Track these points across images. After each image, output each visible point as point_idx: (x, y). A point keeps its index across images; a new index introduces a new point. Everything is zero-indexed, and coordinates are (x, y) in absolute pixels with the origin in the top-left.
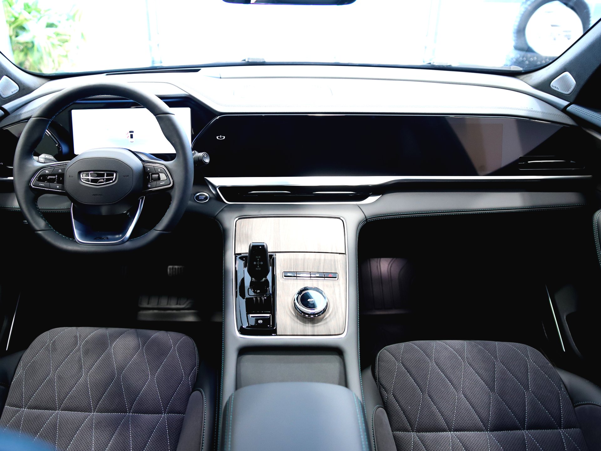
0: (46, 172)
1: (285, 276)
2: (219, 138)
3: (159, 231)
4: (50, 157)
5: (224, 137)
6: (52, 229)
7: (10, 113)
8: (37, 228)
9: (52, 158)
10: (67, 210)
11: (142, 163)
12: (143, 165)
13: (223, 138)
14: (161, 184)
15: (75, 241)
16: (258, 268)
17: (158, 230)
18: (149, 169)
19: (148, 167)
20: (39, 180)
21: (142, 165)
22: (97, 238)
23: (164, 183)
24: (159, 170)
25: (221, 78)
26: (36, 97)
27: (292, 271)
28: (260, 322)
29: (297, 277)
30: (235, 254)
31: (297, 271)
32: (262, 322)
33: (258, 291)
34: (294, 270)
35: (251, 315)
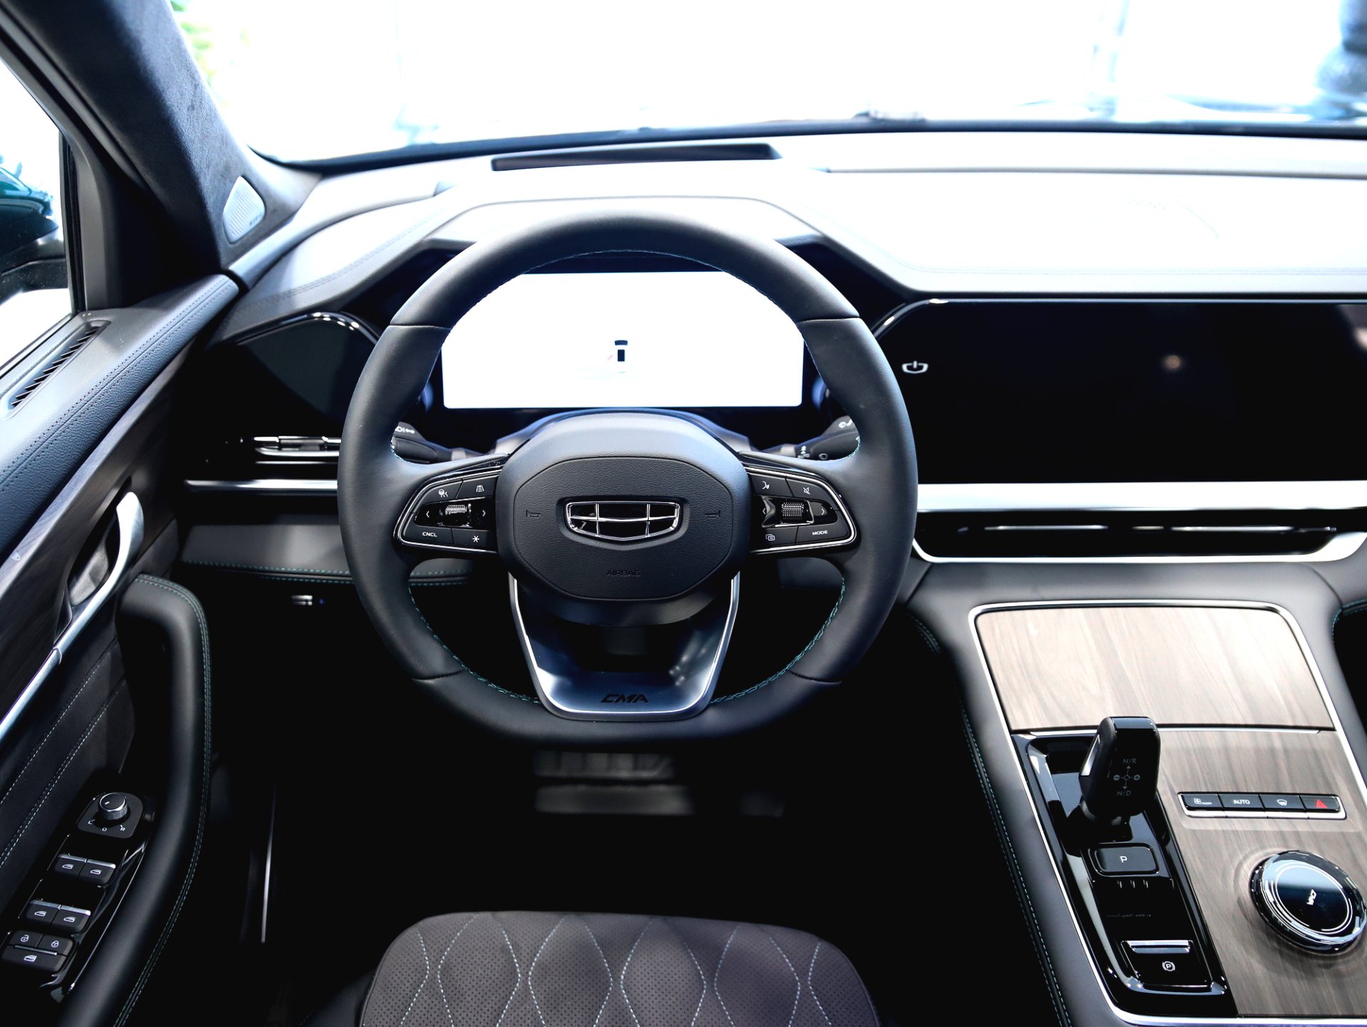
0: (440, 493)
1: (1190, 808)
2: (909, 368)
3: (811, 679)
4: (407, 431)
5: (925, 367)
6: (464, 669)
7: (250, 287)
8: (421, 668)
9: (413, 432)
10: (445, 579)
11: (744, 465)
12: (747, 470)
13: (921, 368)
14: (814, 534)
15: (541, 706)
16: (1124, 790)
17: (807, 678)
18: (768, 487)
19: (765, 479)
20: (420, 519)
21: (745, 475)
22: (608, 696)
23: (826, 532)
24: (807, 491)
25: (829, 171)
26: (307, 232)
27: (1204, 790)
28: (1168, 966)
29: (1223, 809)
30: (1012, 732)
31: (1218, 791)
32: (1174, 969)
33: (1124, 858)
34: (1206, 786)
35: (1131, 943)
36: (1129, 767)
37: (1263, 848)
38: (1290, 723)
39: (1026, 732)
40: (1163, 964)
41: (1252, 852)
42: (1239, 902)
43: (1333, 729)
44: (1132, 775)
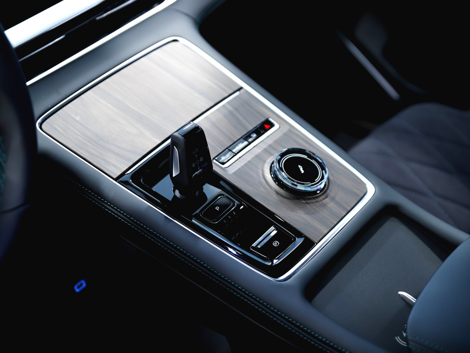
16: (199, 170)
27: (221, 151)
28: (276, 244)
29: (236, 154)
30: (116, 180)
31: (226, 147)
32: (279, 243)
33: (217, 208)
34: (221, 148)
35: (254, 245)
36: (196, 156)
37: (265, 162)
38: (226, 95)
39: (123, 174)
40: (273, 244)
41: (263, 167)
42: (277, 193)
43: (241, 88)
44: (199, 159)
